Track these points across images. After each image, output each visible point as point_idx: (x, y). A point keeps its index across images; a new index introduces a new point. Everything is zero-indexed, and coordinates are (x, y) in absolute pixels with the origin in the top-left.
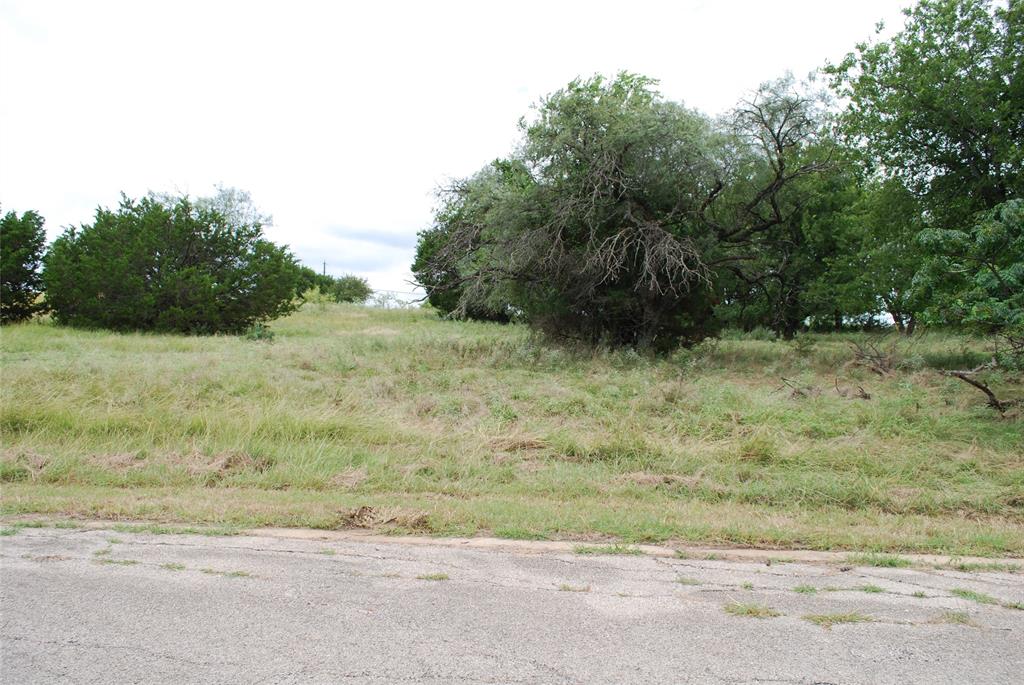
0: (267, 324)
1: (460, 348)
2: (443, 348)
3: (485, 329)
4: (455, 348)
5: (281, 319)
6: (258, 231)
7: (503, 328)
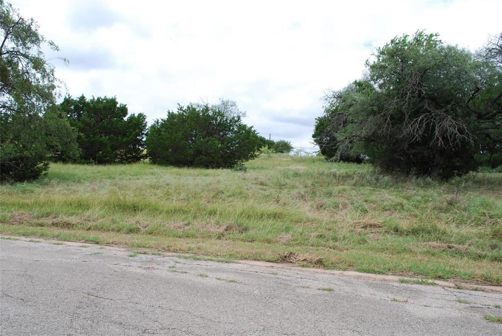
0: (243, 163)
1: (338, 176)
2: (328, 175)
3: (349, 166)
4: (335, 176)
5: (250, 161)
6: (239, 119)
7: (359, 166)
